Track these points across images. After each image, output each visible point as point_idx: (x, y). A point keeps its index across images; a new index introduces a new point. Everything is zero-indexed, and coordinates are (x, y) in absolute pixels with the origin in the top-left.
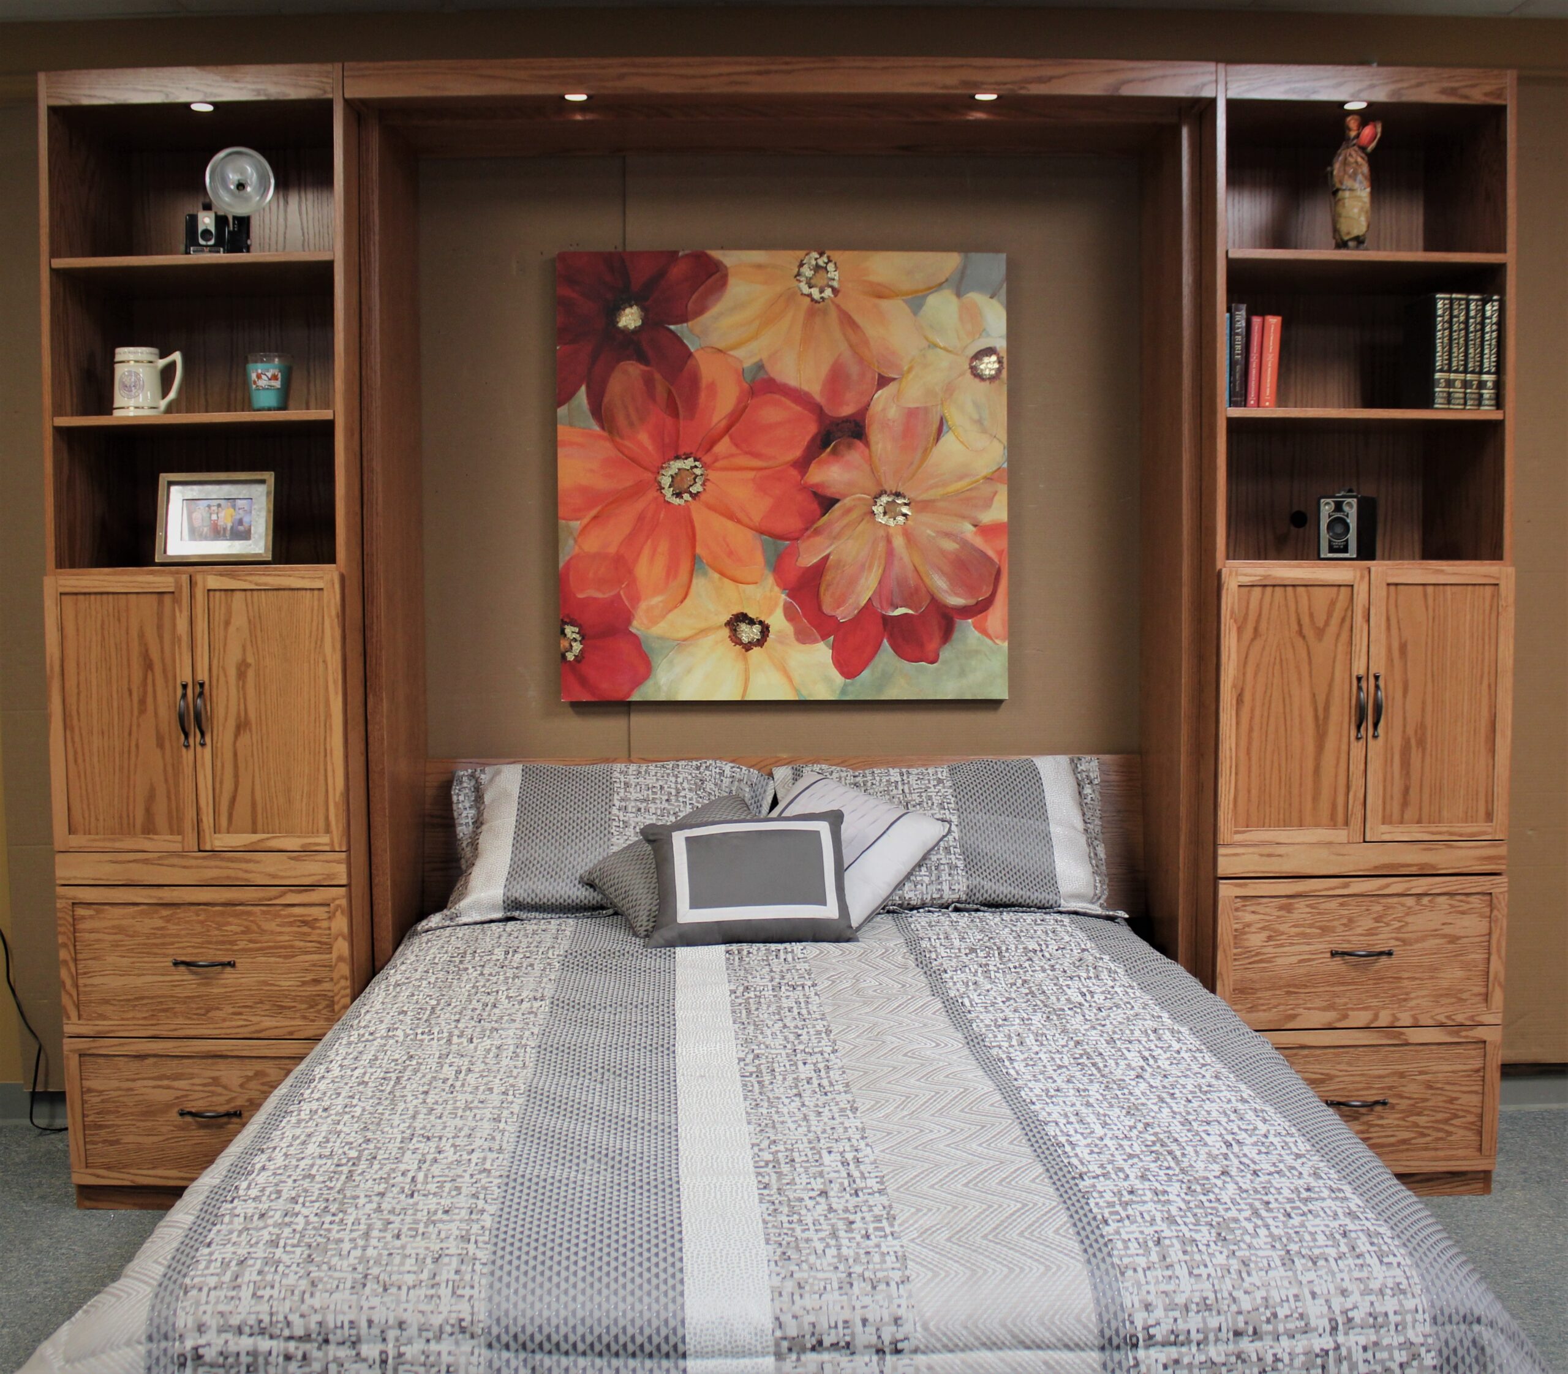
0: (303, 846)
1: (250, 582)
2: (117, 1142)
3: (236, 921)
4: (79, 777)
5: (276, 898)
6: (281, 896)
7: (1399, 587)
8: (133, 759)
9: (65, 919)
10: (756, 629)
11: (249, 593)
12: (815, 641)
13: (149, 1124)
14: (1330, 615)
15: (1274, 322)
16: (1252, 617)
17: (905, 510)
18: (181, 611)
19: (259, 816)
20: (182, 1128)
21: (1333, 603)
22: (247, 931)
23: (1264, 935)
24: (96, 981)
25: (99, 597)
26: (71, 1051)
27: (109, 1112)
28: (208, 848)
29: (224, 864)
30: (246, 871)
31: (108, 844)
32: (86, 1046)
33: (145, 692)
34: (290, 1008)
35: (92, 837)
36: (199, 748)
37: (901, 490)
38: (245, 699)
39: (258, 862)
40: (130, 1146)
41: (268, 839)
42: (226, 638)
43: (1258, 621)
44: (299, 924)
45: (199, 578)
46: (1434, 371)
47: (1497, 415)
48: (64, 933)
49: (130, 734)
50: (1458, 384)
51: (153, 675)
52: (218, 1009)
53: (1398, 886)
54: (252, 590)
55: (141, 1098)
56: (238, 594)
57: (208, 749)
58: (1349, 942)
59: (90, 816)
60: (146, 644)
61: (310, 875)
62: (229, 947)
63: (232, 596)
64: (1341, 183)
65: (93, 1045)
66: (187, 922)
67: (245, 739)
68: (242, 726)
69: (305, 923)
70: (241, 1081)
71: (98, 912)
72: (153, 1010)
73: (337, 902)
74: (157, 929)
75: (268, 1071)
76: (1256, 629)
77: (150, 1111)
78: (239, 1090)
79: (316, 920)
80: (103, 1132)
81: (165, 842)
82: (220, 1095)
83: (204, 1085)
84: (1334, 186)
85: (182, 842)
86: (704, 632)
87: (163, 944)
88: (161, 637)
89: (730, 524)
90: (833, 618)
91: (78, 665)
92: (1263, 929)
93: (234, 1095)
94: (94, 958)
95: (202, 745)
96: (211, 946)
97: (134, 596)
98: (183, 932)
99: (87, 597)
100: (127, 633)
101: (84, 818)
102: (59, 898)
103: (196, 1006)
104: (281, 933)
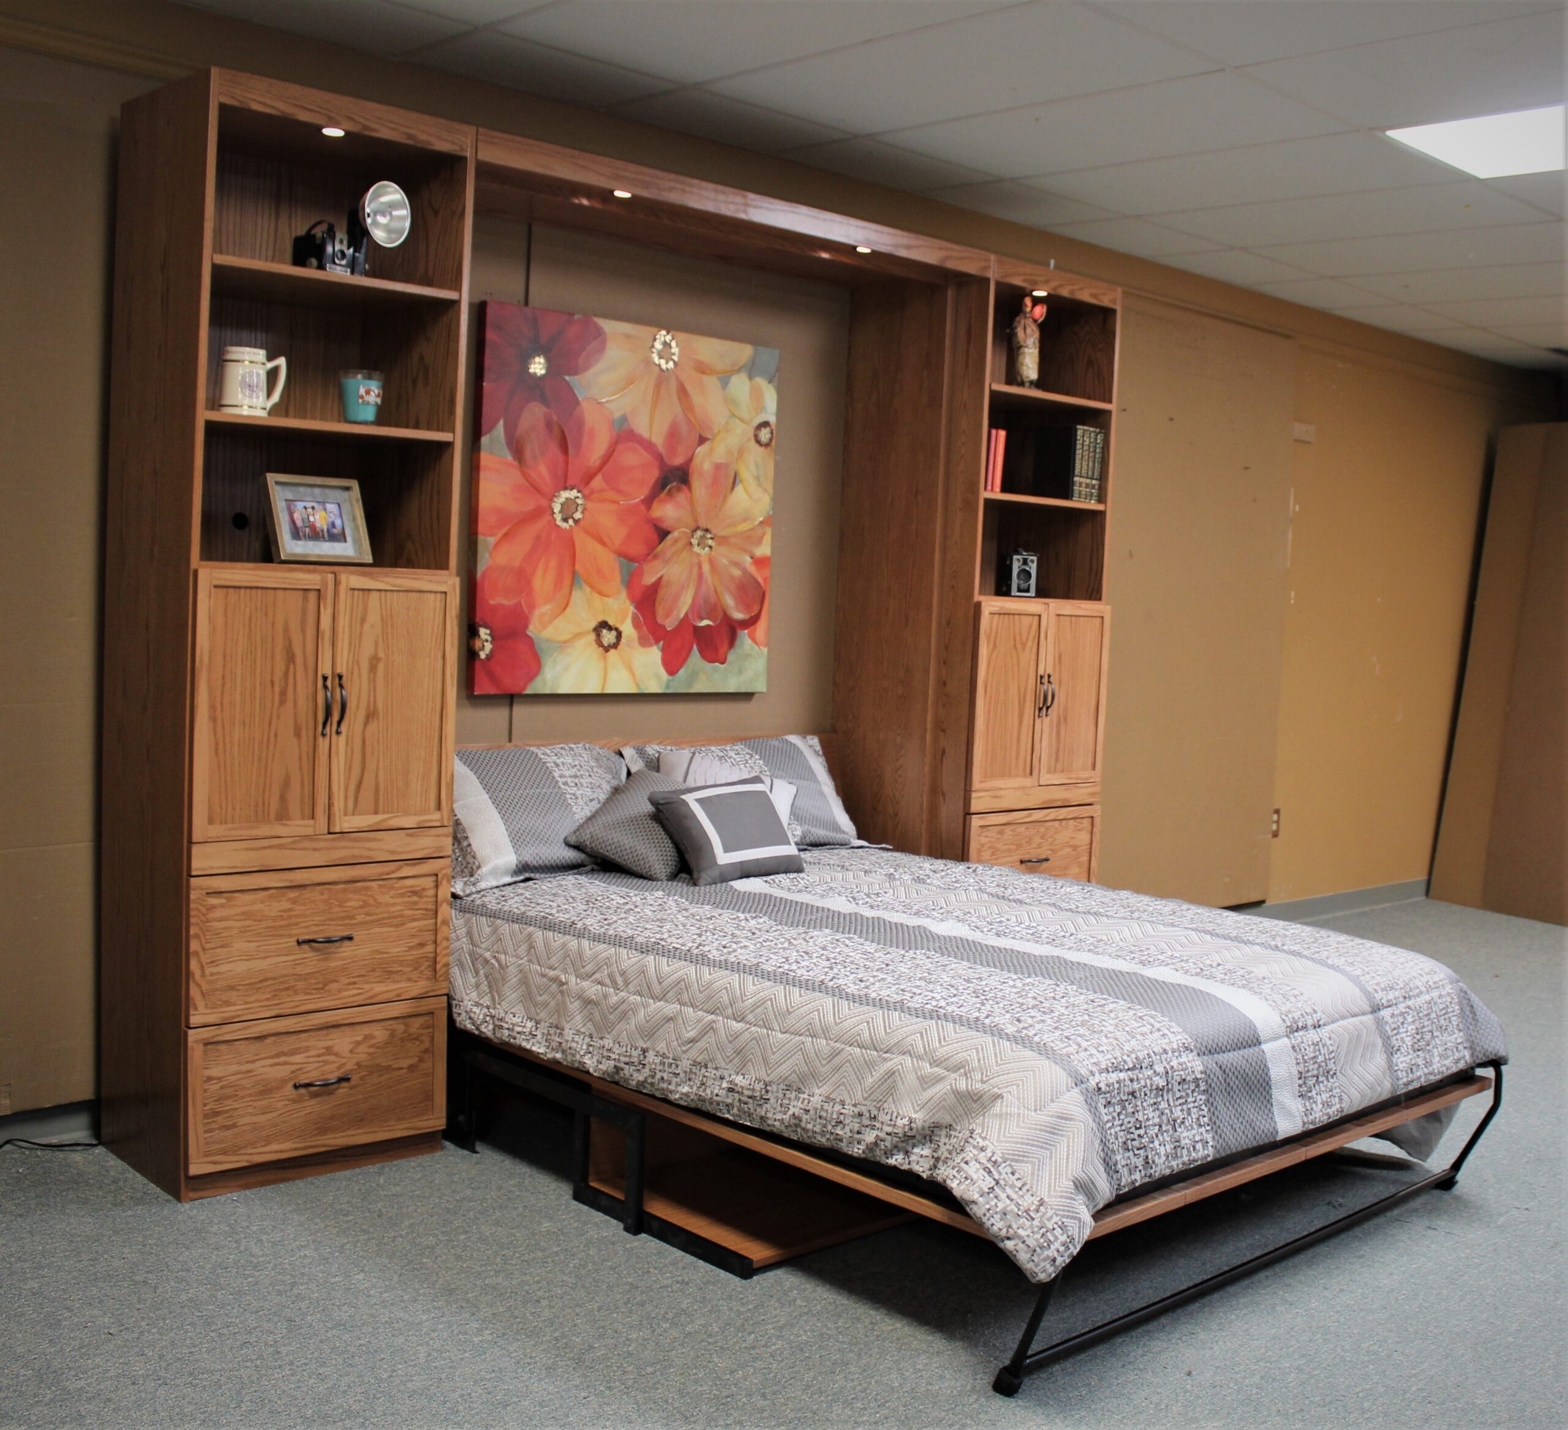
0: (418, 823)
1: (387, 583)
2: (234, 1126)
3: (356, 897)
4: (219, 767)
5: (393, 872)
6: (398, 870)
7: (1061, 617)
8: (272, 747)
9: (198, 910)
10: (614, 633)
11: (383, 593)
12: (651, 645)
13: (264, 1102)
14: (1029, 633)
15: (1002, 434)
16: (993, 635)
17: (710, 542)
18: (325, 608)
19: (381, 798)
20: (294, 1101)
21: (1030, 626)
22: (365, 905)
23: (989, 852)
24: (223, 968)
25: (248, 591)
26: (195, 1042)
27: (228, 1097)
28: (337, 830)
29: (350, 844)
30: (369, 849)
31: (246, 833)
32: (211, 1034)
33: (286, 684)
34: (397, 972)
35: (230, 826)
36: (334, 736)
37: (709, 527)
38: (375, 691)
39: (380, 840)
40: (245, 1128)
41: (389, 818)
42: (361, 633)
43: (996, 638)
44: (409, 894)
45: (343, 578)
46: (1074, 476)
47: (1101, 507)
48: (196, 924)
49: (270, 724)
50: (1084, 485)
51: (295, 668)
52: (335, 981)
53: (1053, 814)
54: (386, 591)
55: (259, 1078)
56: (375, 595)
57: (342, 738)
58: (1029, 853)
59: (227, 805)
60: (289, 639)
61: (423, 849)
62: (347, 921)
63: (368, 595)
64: (1025, 342)
65: (218, 1032)
66: (312, 902)
67: (372, 727)
68: (371, 715)
69: (415, 893)
70: (351, 1046)
71: (229, 900)
72: (275, 991)
73: (444, 872)
74: (285, 911)
75: (377, 1033)
76: (995, 643)
77: (267, 1090)
78: (350, 1055)
79: (424, 889)
80: (219, 1119)
81: (297, 827)
82: (333, 1062)
83: (319, 1056)
84: (1019, 343)
85: (314, 826)
86: (578, 636)
87: (289, 925)
88: (303, 631)
89: (599, 547)
90: (663, 627)
91: (224, 656)
92: (990, 847)
93: (344, 1060)
94: (222, 946)
95: (338, 733)
96: (332, 923)
97: (282, 591)
98: (308, 912)
99: (237, 590)
100: (273, 627)
101: (221, 808)
102: (194, 889)
103: (315, 981)
104: (393, 905)
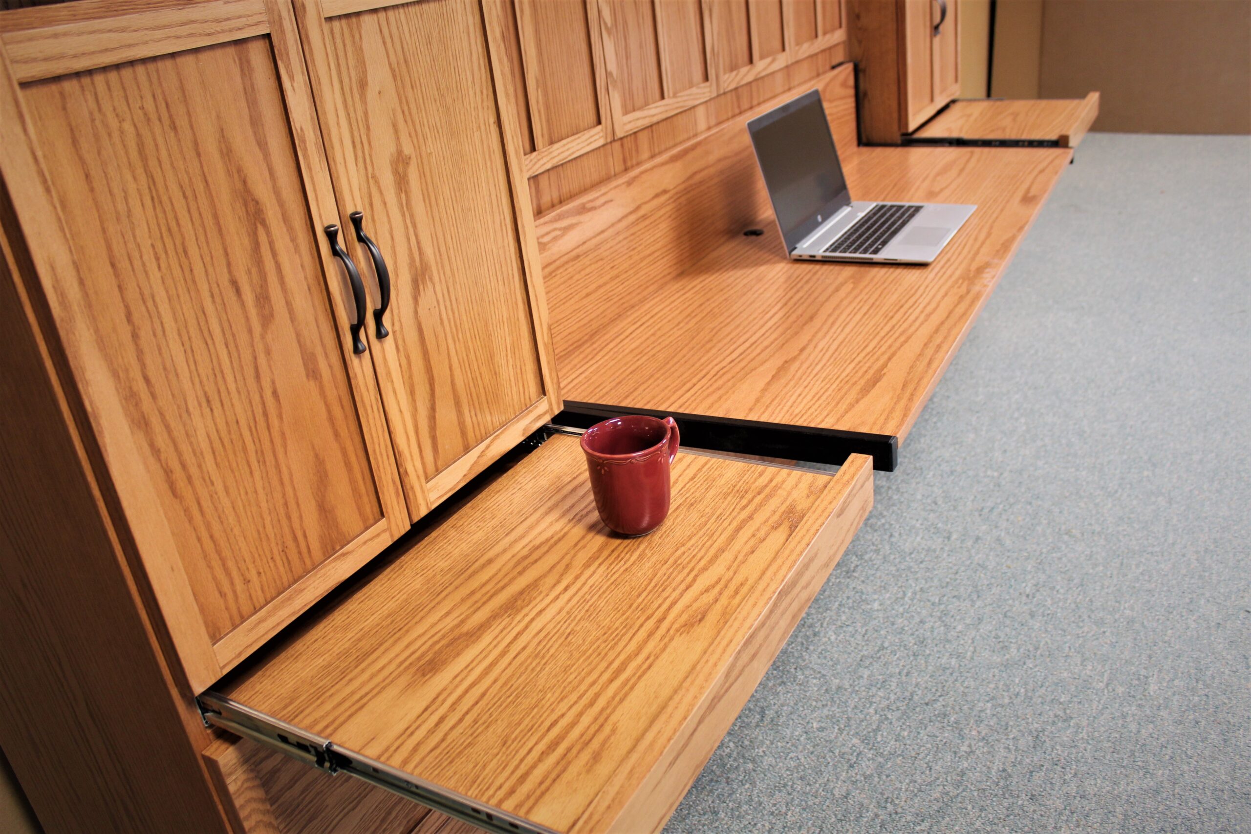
4: (190, 520)
8: (275, 421)
11: (382, 15)
18: (292, 78)
19: (468, 420)
25: (113, 76)
28: (423, 514)
31: (284, 615)
36: (377, 348)
38: (415, 226)
41: (488, 447)
42: (366, 113)
49: (258, 376)
51: (268, 234)
56: (368, 21)
60: (239, 170)
67: (427, 298)
68: (422, 277)
85: (389, 529)
88: (262, 144)
91: (113, 265)
95: (380, 334)
97: (190, 59)
99: (86, 81)
100: (199, 155)
101: (222, 594)
102: (231, 774)
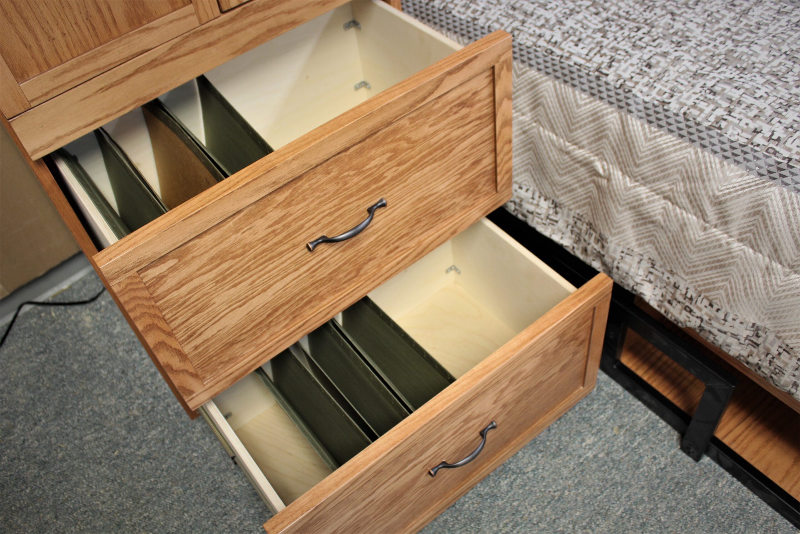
3: (380, 150)
6: (437, 87)
9: (137, 296)
22: (395, 154)
24: (208, 334)
34: (448, 208)
44: (455, 110)
48: (143, 315)
52: (371, 260)
62: (374, 187)
66: (317, 189)
69: (463, 104)
71: (180, 258)
74: (277, 223)
79: (475, 93)
87: (289, 236)
94: (197, 312)
96: (350, 200)
98: (312, 206)
102: (113, 279)
103: (345, 274)
104: (435, 133)
